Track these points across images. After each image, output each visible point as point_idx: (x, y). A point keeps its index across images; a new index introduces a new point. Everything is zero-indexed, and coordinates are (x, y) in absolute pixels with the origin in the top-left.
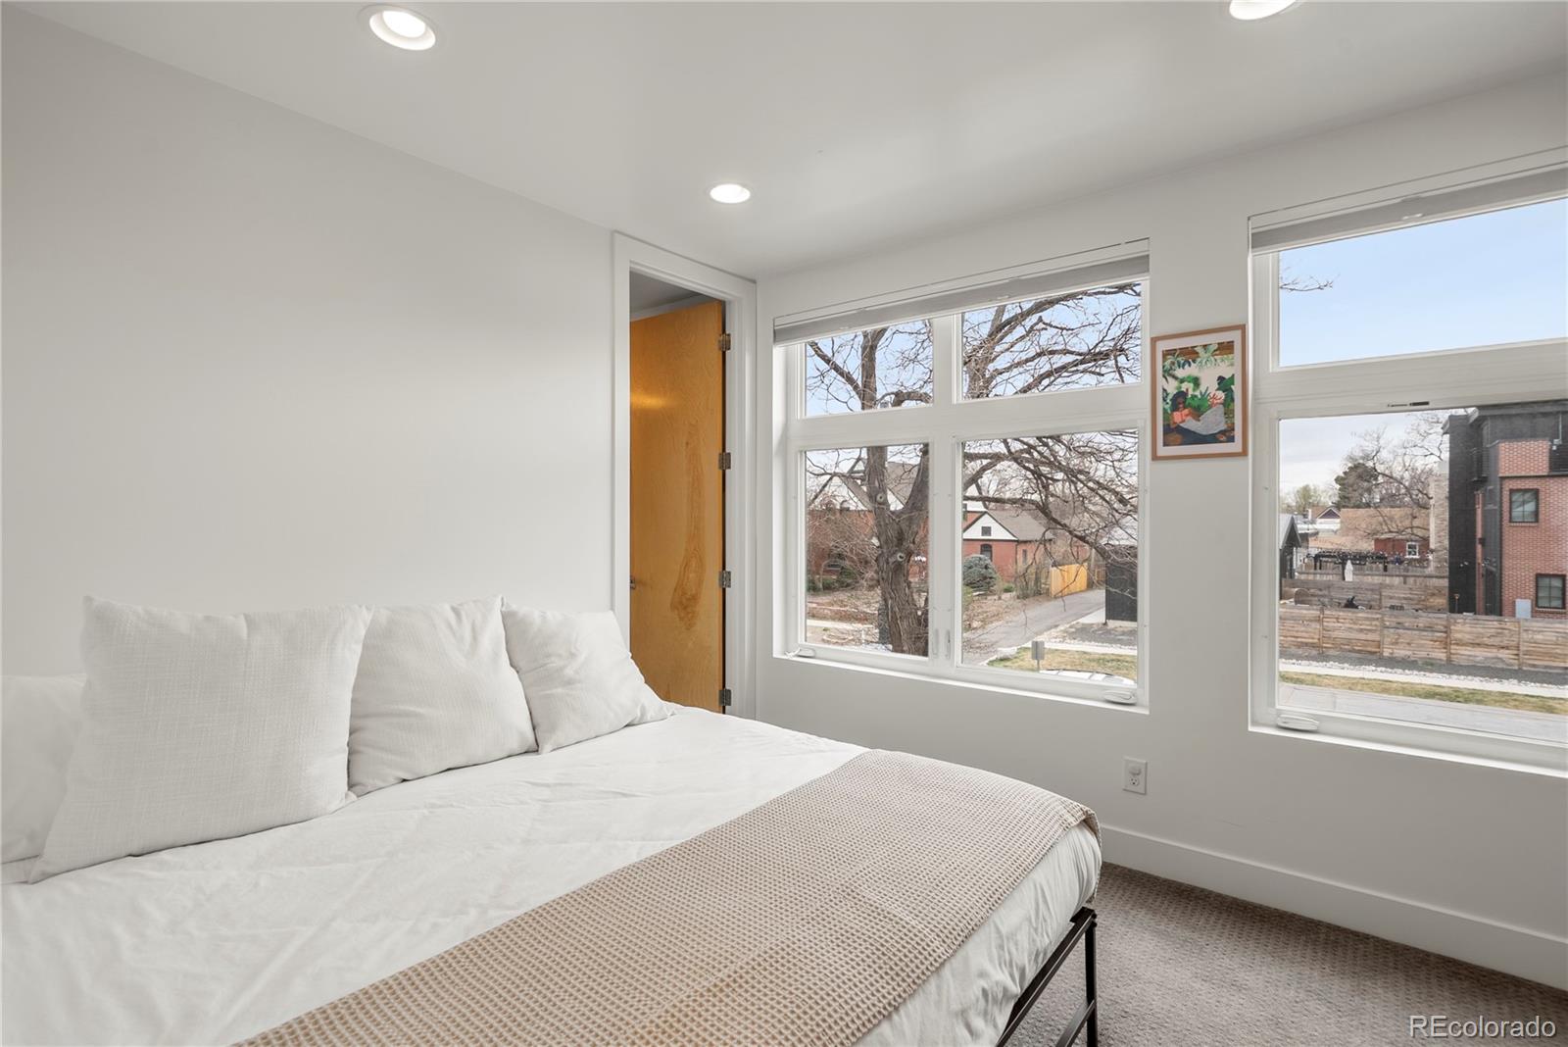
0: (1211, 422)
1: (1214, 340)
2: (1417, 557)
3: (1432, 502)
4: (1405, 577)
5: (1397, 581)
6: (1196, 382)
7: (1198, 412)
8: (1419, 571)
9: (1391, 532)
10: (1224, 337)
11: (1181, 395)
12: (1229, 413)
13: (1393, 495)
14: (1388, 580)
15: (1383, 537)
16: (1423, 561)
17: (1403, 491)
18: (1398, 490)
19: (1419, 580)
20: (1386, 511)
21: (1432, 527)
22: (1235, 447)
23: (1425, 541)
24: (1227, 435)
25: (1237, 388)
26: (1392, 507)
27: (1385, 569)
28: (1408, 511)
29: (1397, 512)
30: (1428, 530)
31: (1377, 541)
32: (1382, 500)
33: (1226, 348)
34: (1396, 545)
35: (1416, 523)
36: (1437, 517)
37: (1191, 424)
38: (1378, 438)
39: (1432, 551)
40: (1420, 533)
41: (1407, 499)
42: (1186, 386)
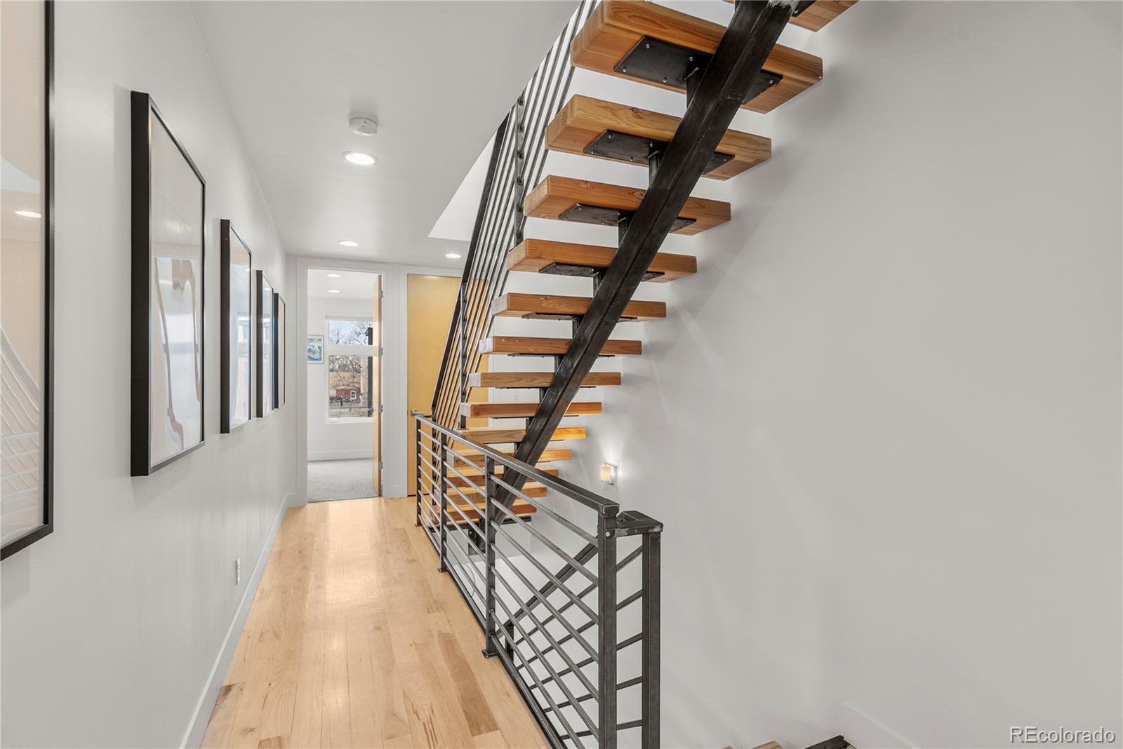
0: (316, 356)
1: (318, 338)
2: (355, 398)
3: (362, 369)
4: (350, 408)
5: (347, 410)
6: (313, 346)
7: (314, 353)
8: (356, 405)
9: (344, 385)
10: (320, 337)
11: (310, 349)
12: (321, 354)
13: (344, 365)
14: (343, 410)
15: (340, 388)
16: (358, 401)
17: (349, 362)
18: (347, 362)
19: (356, 409)
20: (342, 374)
21: (362, 382)
22: (322, 362)
23: (359, 389)
24: (320, 359)
25: (322, 349)
26: (344, 371)
27: (342, 405)
28: (352, 374)
29: (346, 374)
30: (360, 384)
31: (338, 390)
32: (339, 367)
33: (320, 340)
34: (347, 392)
35: (355, 380)
36: (363, 377)
37: (312, 356)
38: (338, 334)
39: (362, 395)
40: (356, 385)
41: (351, 367)
42: (311, 347)
